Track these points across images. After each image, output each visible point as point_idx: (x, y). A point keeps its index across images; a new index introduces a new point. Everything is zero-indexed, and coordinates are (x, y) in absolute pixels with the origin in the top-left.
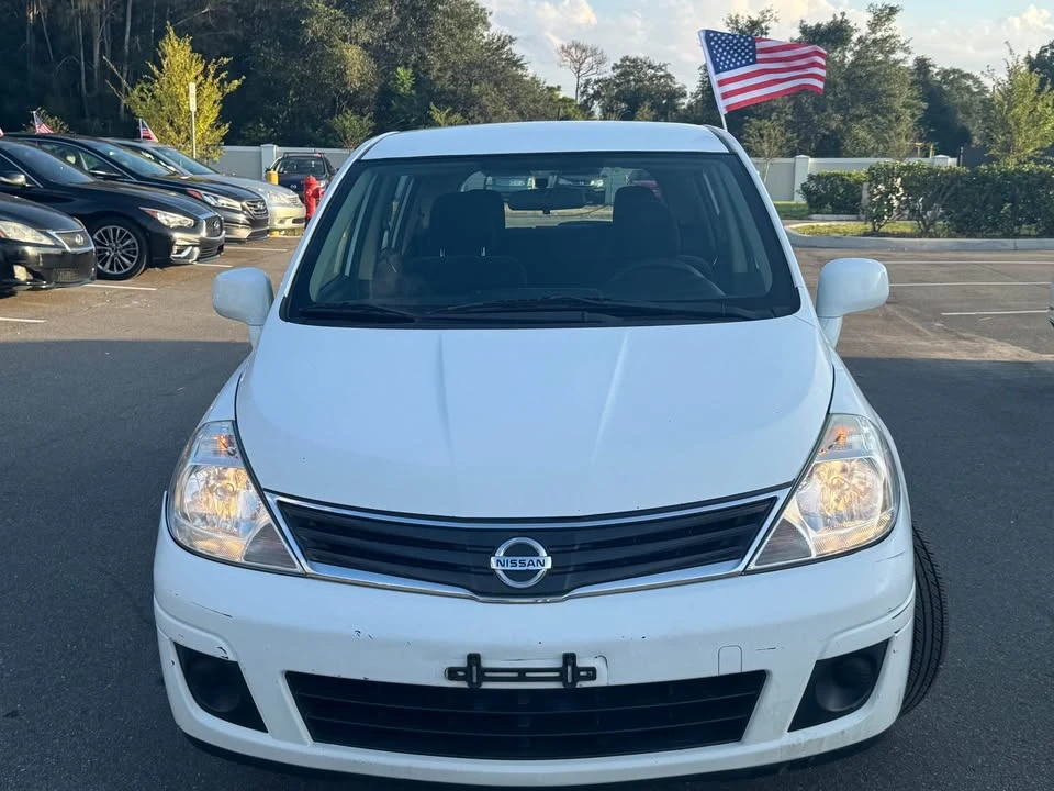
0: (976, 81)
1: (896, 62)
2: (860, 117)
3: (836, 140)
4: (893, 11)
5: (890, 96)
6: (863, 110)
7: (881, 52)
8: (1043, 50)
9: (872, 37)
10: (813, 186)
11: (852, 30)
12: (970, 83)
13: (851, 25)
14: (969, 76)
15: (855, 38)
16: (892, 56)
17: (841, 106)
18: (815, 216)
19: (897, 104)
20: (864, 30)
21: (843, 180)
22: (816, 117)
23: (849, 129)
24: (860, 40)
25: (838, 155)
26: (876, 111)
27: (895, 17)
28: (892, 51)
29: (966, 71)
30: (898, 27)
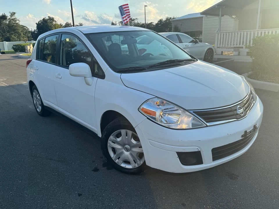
0: (26, 27)
1: (17, 23)
2: (13, 34)
3: (9, 38)
4: (14, 13)
5: (17, 30)
6: (13, 32)
7: (14, 21)
8: (39, 22)
9: (11, 18)
10: (14, 47)
11: (7, 17)
12: (25, 28)
13: (7, 16)
14: (25, 26)
15: (8, 18)
16: (16, 22)
17: (8, 32)
18: (17, 53)
19: (20, 31)
20: (9, 17)
21: (21, 45)
22: (4, 34)
23: (11, 36)
24: (9, 19)
25: (10, 41)
26: (15, 33)
27: (15, 14)
28: (16, 21)
29: (24, 26)
30: (16, 16)
